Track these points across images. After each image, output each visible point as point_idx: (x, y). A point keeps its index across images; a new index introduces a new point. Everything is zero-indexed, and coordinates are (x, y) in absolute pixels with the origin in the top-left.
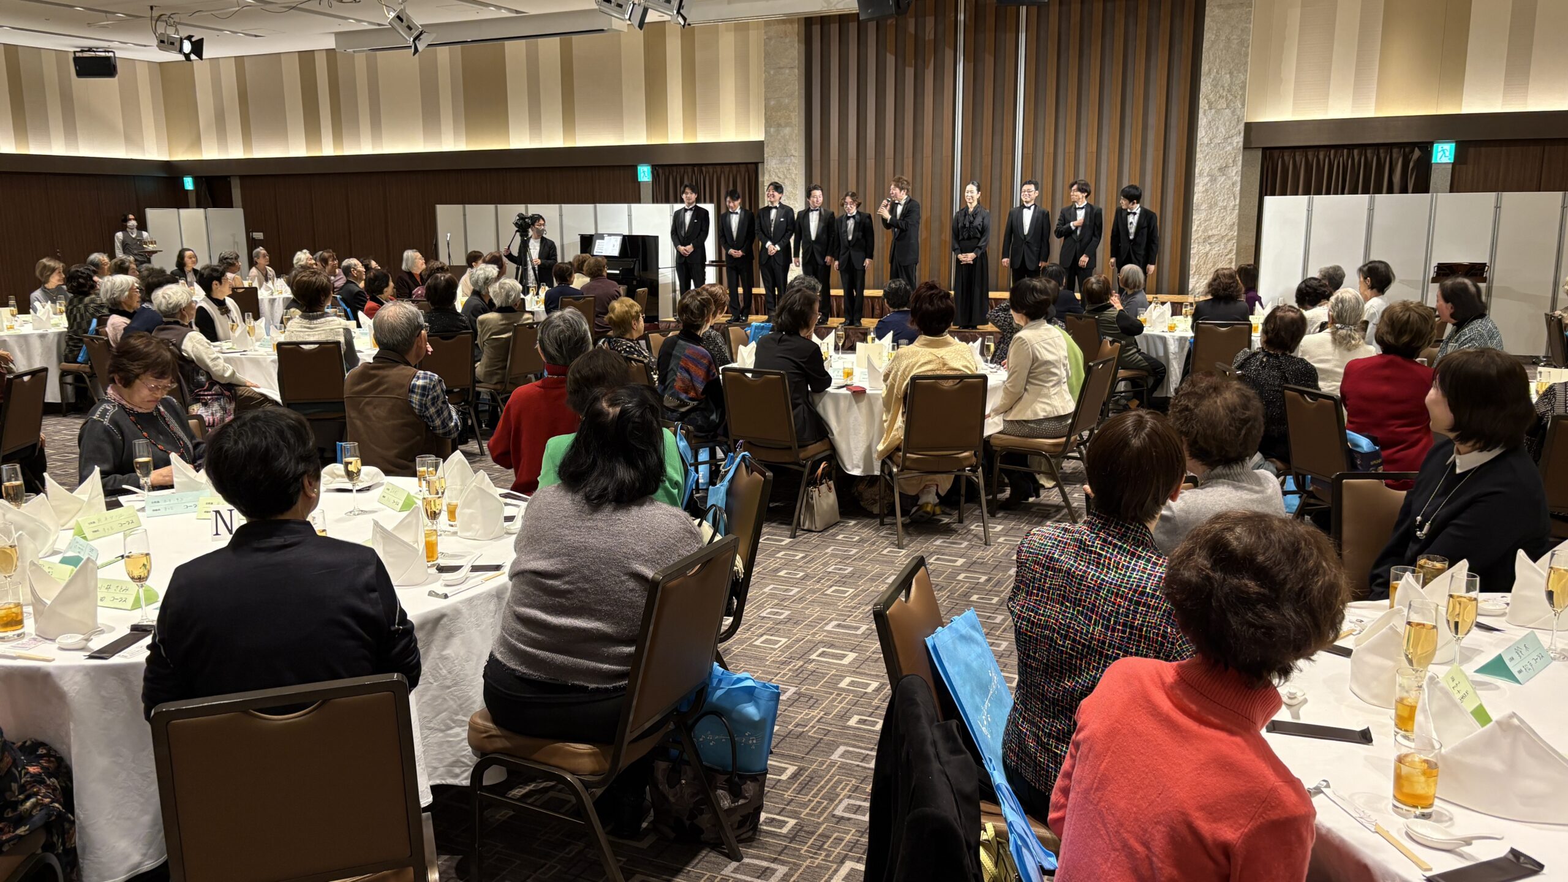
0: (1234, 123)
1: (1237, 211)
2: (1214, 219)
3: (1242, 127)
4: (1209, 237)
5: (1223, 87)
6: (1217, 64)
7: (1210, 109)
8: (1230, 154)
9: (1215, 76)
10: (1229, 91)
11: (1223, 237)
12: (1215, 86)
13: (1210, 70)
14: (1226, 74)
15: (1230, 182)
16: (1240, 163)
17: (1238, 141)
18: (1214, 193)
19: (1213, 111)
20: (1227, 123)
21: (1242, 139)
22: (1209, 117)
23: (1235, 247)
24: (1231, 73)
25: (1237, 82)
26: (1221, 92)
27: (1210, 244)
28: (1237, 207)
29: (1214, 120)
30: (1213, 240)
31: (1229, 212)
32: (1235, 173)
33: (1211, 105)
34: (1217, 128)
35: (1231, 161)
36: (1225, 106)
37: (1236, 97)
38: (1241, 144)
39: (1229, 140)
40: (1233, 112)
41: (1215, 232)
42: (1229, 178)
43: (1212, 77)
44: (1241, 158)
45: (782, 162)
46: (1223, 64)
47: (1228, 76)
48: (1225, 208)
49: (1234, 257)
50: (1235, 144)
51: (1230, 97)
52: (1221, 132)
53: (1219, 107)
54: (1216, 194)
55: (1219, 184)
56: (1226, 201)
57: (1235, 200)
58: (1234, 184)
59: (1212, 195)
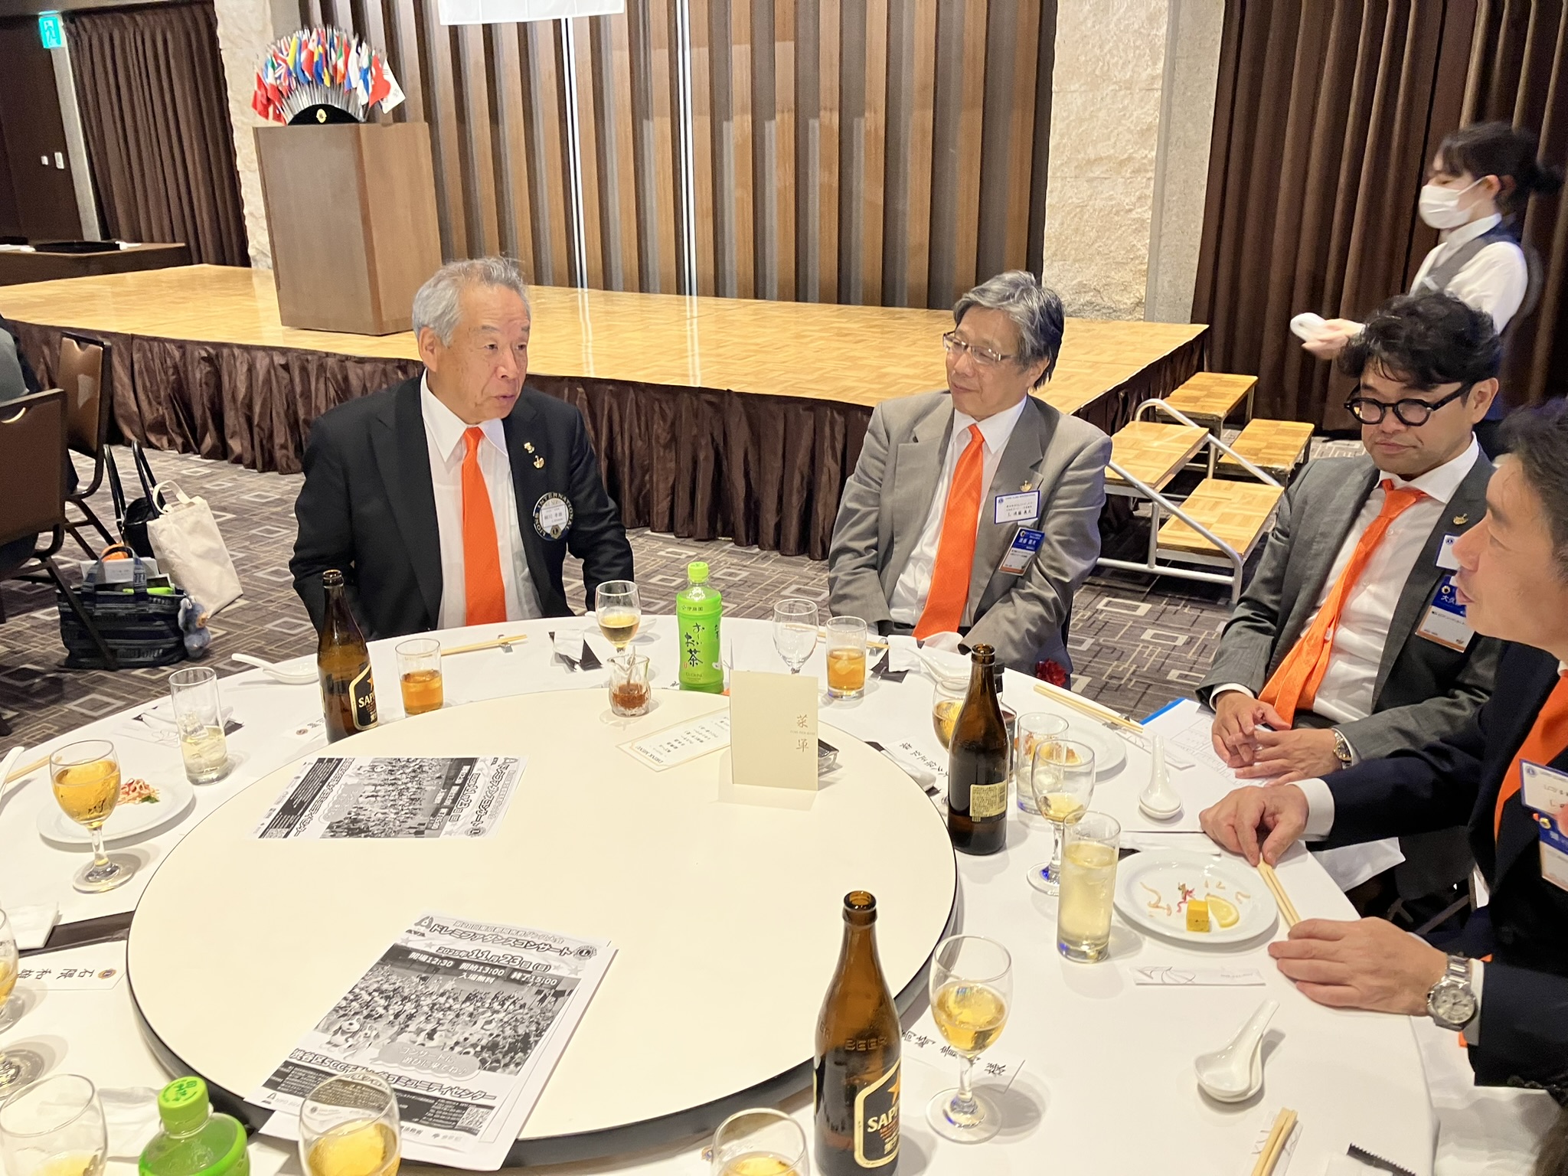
1: (1158, 94)
2: (1102, 114)
4: (1091, 163)
11: (1122, 163)
15: (1143, 14)
18: (1101, 47)
23: (1150, 192)
27: (1090, 181)
28: (1158, 84)
30: (1097, 172)
31: (1137, 97)
41: (1104, 149)
48: (1129, 85)
49: (1148, 215)
54: (1107, 48)
55: (1115, 19)
56: (1130, 66)
57: (1155, 64)
58: (1152, 19)
59: (1097, 51)
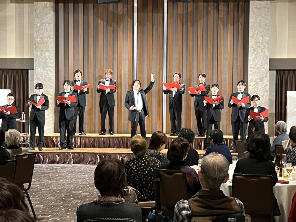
0: (265, 59)
1: (268, 98)
3: (268, 61)
5: (259, 42)
6: (256, 33)
7: (254, 52)
8: (264, 72)
9: (256, 38)
10: (262, 44)
12: (256, 42)
13: (253, 35)
14: (260, 37)
15: (264, 85)
16: (268, 76)
17: (267, 66)
19: (256, 53)
20: (262, 59)
21: (269, 66)
22: (254, 56)
24: (262, 37)
25: (265, 41)
26: (259, 45)
28: (268, 96)
29: (256, 57)
31: (264, 98)
32: (266, 81)
33: (254, 50)
34: (258, 61)
35: (264, 75)
36: (260, 51)
37: (265, 47)
38: (268, 68)
39: (263, 66)
40: (264, 54)
42: (264, 83)
43: (254, 38)
44: (268, 74)
45: (44, 69)
46: (259, 33)
47: (261, 38)
48: (263, 96)
50: (266, 68)
51: (263, 47)
52: (259, 62)
53: (258, 51)
54: (258, 90)
55: (260, 85)
56: (263, 93)
57: (267, 93)
58: (266, 86)
59: (257, 90)
